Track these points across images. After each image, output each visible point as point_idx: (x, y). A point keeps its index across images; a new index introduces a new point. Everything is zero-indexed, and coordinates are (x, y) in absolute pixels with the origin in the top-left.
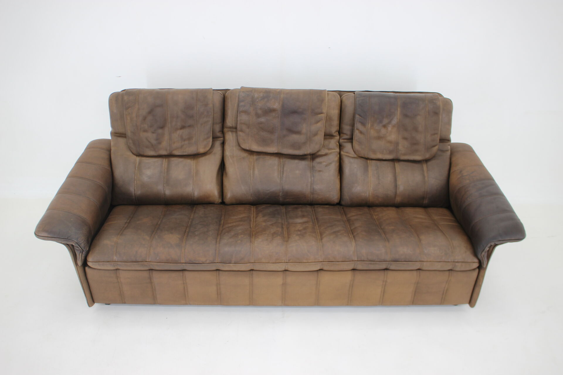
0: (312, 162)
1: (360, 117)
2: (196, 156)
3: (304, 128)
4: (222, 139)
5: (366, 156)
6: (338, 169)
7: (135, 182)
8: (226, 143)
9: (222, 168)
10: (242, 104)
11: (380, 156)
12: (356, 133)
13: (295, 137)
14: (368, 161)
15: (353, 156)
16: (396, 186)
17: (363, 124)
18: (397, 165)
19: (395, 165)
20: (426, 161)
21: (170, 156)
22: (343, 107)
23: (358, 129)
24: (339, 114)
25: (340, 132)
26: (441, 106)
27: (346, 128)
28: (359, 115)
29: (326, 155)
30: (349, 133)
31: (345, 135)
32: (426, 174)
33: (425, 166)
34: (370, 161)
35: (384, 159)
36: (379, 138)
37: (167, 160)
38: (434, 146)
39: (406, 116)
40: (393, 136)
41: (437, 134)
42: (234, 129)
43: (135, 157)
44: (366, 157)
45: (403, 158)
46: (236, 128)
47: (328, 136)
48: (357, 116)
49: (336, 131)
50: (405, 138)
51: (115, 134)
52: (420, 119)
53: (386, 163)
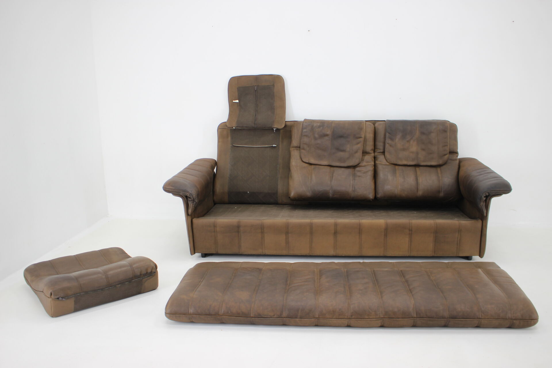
0: (354, 171)
1: (390, 135)
3: (348, 147)
5: (395, 163)
6: (373, 175)
10: (305, 130)
11: (405, 163)
12: (387, 146)
13: (341, 154)
14: (396, 167)
15: (384, 164)
17: (392, 139)
18: (417, 169)
19: (416, 169)
20: (439, 166)
22: (376, 130)
23: (388, 143)
24: (374, 135)
25: (375, 149)
26: (449, 127)
27: (380, 145)
28: (389, 133)
29: (364, 166)
30: (382, 147)
31: (378, 150)
32: (440, 175)
33: (439, 169)
34: (398, 167)
35: (408, 164)
36: (404, 150)
38: (445, 155)
39: (423, 133)
40: (414, 147)
41: (447, 146)
45: (422, 164)
46: (299, 147)
47: (365, 153)
48: (387, 134)
49: (372, 150)
50: (423, 150)
52: (433, 135)
53: (409, 168)
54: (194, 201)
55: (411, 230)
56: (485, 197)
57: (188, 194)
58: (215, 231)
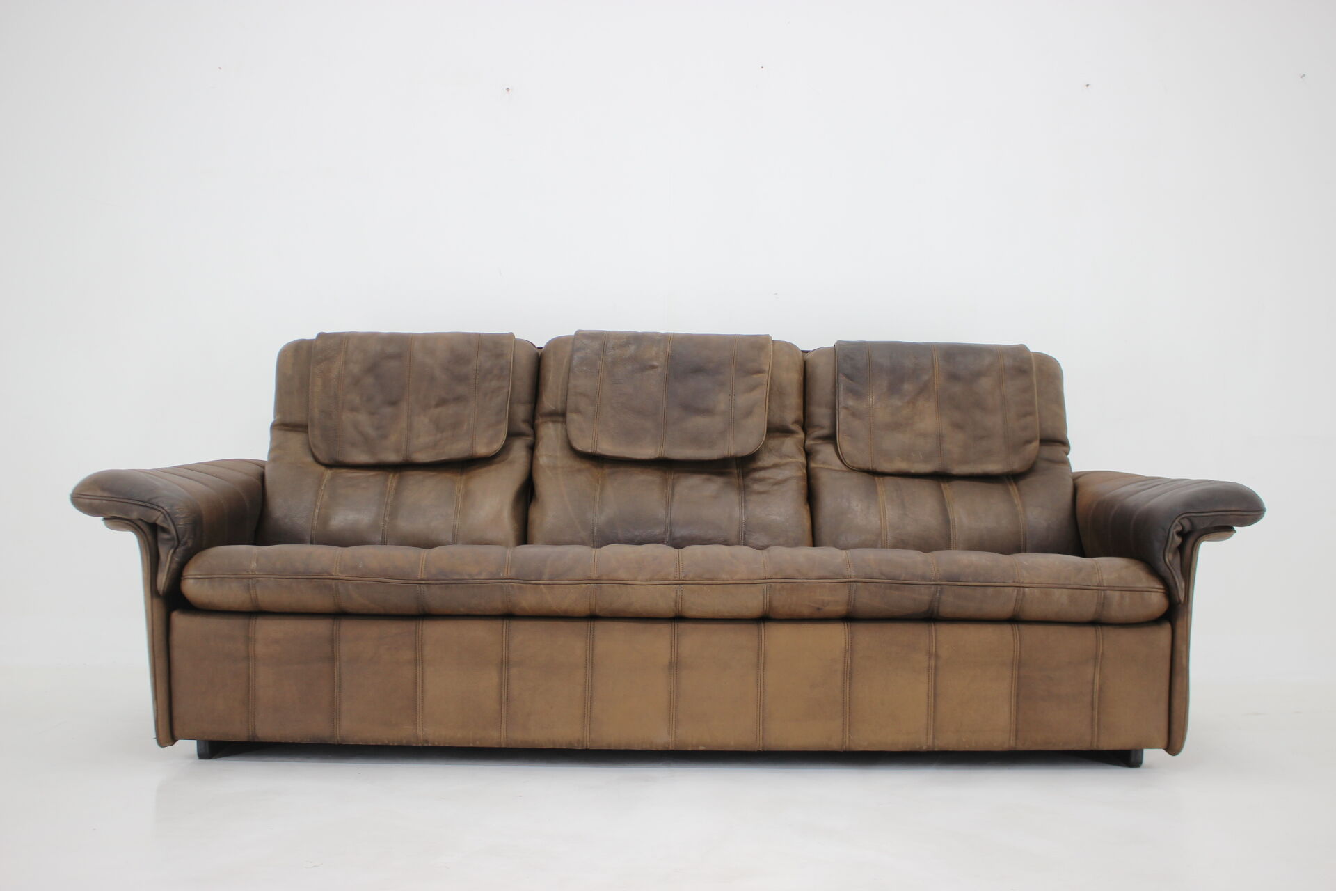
0: (743, 480)
1: (850, 382)
2: (467, 465)
3: (721, 401)
4: (530, 439)
5: (870, 466)
6: (804, 491)
7: (317, 511)
8: (539, 443)
9: (527, 494)
11: (902, 466)
12: (842, 414)
13: (700, 421)
14: (876, 478)
15: (838, 469)
16: (947, 521)
17: (857, 395)
18: (945, 486)
19: (941, 487)
20: (1013, 477)
21: (406, 466)
22: (809, 369)
23: (846, 408)
24: (802, 383)
25: (806, 424)
27: (821, 414)
28: (847, 376)
29: (776, 466)
30: (826, 422)
31: (817, 430)
32: (1017, 503)
33: (1013, 489)
34: (880, 478)
35: (913, 471)
36: (896, 426)
37: (397, 475)
38: (1029, 442)
39: (954, 377)
40: (928, 420)
41: (1031, 414)
42: (560, 415)
43: (322, 468)
44: (870, 468)
45: (958, 470)
46: (563, 414)
47: (776, 430)
48: (842, 379)
49: (796, 422)
50: (958, 426)
51: (283, 426)
52: (986, 383)
53: (917, 481)
54: (179, 542)
55: (937, 656)
56: (1179, 533)
57: (159, 513)
58: (248, 657)
